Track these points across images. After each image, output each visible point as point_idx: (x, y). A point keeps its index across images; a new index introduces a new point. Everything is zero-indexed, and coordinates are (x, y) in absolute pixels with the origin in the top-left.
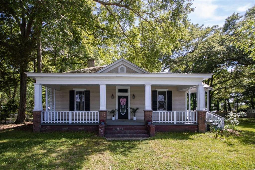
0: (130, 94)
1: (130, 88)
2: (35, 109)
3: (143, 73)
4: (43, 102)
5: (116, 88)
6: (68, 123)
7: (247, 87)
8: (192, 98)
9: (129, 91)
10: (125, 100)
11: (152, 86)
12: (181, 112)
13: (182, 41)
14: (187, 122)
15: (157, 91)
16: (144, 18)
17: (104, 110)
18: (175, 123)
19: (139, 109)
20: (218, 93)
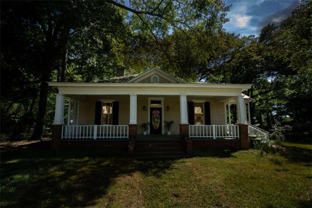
0: (164, 106)
1: (164, 99)
2: (54, 123)
3: (178, 83)
4: (64, 115)
5: (148, 99)
6: (93, 139)
7: (289, 98)
8: (232, 110)
9: (163, 103)
10: (158, 112)
11: (188, 97)
12: (221, 126)
13: (218, 50)
14: (227, 138)
15: (193, 102)
16: (177, 27)
17: (134, 124)
18: (214, 138)
19: (174, 122)
20: (259, 105)
